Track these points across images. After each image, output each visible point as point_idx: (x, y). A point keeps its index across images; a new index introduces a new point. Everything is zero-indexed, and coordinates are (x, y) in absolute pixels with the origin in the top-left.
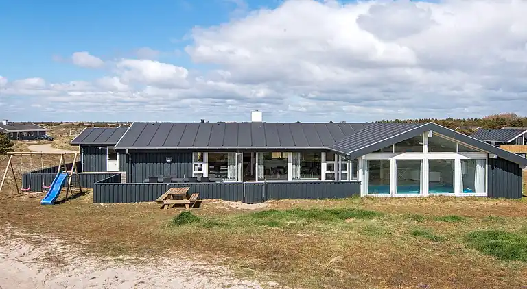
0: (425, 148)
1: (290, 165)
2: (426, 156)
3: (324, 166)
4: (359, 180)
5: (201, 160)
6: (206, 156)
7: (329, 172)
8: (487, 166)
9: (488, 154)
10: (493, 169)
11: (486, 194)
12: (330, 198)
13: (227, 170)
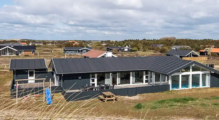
0: (191, 70)
1: (131, 77)
2: (191, 73)
3: (144, 77)
4: (169, 84)
5: (94, 77)
6: (96, 75)
7: (146, 79)
8: (210, 76)
9: (210, 71)
10: (212, 77)
11: (209, 86)
12: (160, 92)
13: (104, 81)
